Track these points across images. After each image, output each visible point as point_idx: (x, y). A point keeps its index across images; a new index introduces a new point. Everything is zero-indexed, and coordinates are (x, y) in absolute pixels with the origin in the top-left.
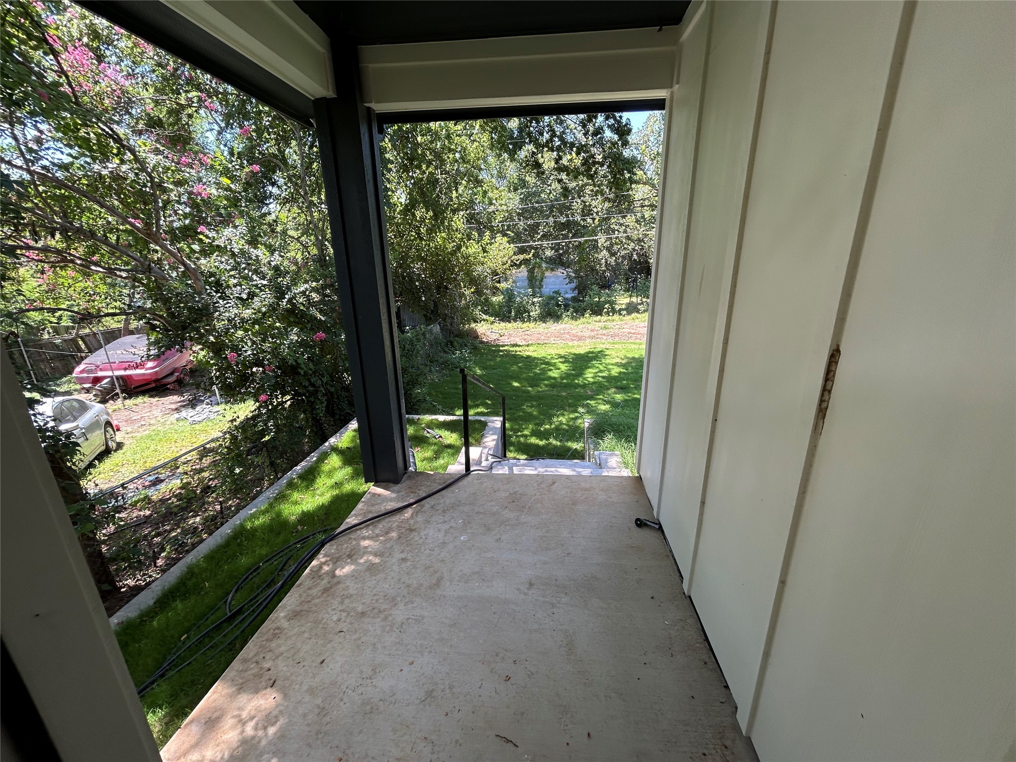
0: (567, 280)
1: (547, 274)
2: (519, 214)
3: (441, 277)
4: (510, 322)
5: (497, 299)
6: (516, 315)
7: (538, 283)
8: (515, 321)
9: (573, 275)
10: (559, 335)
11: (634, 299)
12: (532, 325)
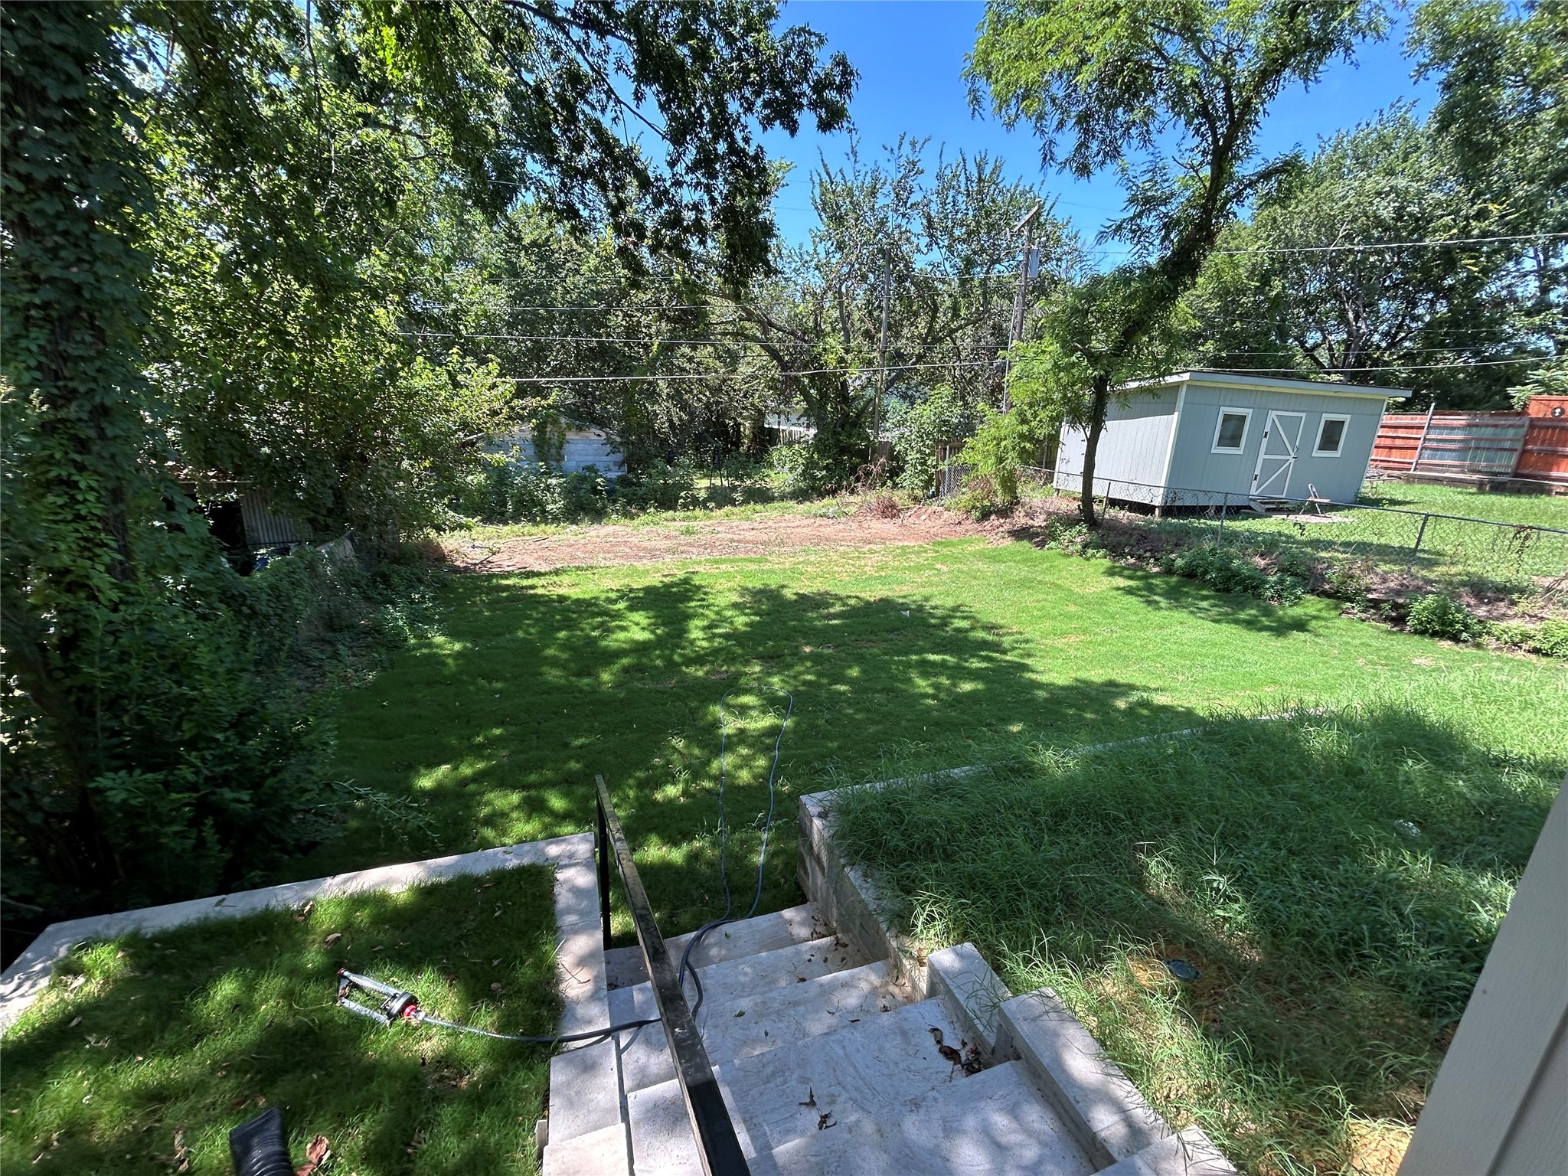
0: (608, 449)
1: (571, 435)
2: (508, 323)
3: (350, 435)
4: (506, 523)
5: (476, 479)
6: (515, 510)
7: (553, 451)
8: (517, 522)
9: (618, 439)
10: (610, 549)
11: (717, 482)
12: (551, 528)
